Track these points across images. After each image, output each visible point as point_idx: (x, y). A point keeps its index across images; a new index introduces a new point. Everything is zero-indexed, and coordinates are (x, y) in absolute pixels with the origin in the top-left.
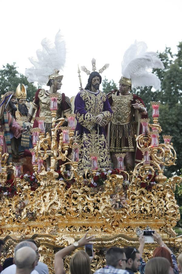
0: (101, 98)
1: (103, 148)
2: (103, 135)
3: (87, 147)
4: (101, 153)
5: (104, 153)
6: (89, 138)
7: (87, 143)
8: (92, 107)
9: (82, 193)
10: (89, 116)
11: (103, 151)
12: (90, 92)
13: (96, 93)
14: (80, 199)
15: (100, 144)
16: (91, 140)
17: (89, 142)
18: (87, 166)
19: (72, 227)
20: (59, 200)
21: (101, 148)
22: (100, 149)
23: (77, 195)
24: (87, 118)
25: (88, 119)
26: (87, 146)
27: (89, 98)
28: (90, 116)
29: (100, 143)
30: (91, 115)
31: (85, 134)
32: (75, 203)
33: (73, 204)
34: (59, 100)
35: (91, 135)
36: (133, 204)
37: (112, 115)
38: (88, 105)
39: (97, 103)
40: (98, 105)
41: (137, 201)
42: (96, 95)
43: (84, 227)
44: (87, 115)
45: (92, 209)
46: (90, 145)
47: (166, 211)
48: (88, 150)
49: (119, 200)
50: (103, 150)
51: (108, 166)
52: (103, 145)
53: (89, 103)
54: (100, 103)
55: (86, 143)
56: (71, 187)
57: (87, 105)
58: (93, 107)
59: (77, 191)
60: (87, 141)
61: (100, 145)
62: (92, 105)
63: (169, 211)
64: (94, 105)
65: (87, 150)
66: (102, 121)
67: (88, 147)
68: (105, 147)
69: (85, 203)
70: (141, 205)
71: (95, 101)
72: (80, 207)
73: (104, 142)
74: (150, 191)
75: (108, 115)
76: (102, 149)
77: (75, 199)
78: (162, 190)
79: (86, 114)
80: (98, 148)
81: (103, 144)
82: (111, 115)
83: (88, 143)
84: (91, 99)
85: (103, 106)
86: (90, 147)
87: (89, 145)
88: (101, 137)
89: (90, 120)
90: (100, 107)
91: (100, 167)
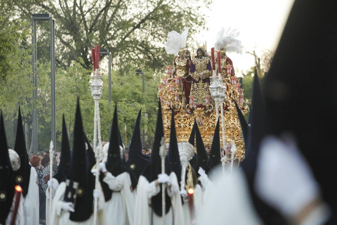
0: (204, 63)
2: (206, 83)
4: (204, 93)
6: (198, 85)
9: (184, 117)
10: (195, 74)
12: (198, 59)
13: (201, 60)
14: (182, 121)
16: (199, 86)
17: (197, 88)
18: (194, 101)
19: (179, 135)
20: (168, 121)
21: (204, 91)
23: (181, 118)
27: (197, 63)
29: (204, 88)
30: (197, 73)
31: (195, 83)
32: (179, 123)
33: (178, 123)
34: (185, 63)
35: (200, 84)
36: (214, 123)
37: (210, 72)
43: (186, 135)
45: (188, 126)
47: (229, 126)
48: (196, 93)
49: (199, 121)
54: (203, 65)
56: (178, 114)
57: (196, 67)
59: (181, 116)
61: (204, 89)
62: (198, 67)
63: (231, 127)
64: (200, 67)
65: (195, 92)
67: (196, 90)
68: (206, 90)
69: (185, 123)
71: (200, 65)
72: (182, 125)
75: (207, 73)
77: (180, 120)
78: (229, 115)
80: (203, 90)
85: (206, 67)
86: (198, 90)
87: (197, 89)
89: (196, 76)
90: (204, 67)
91: (204, 101)
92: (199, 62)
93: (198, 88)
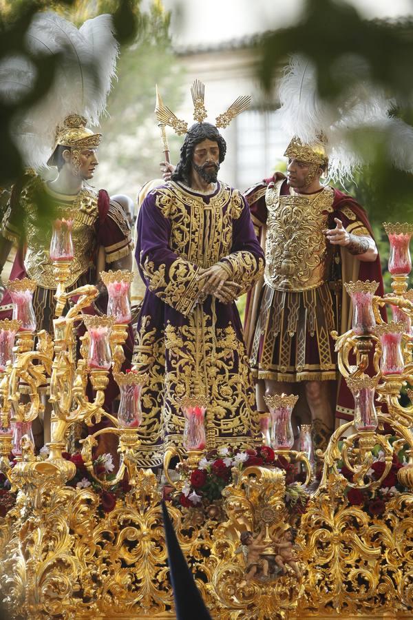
0: (225, 210)
1: (230, 371)
2: (230, 330)
3: (175, 369)
4: (224, 388)
5: (234, 389)
6: (185, 339)
7: (175, 358)
8: (193, 240)
9: (153, 527)
10: (182, 269)
11: (230, 383)
12: (188, 189)
13: (208, 193)
15: (222, 359)
16: (190, 346)
17: (182, 354)
20: (75, 551)
21: (222, 371)
22: (220, 377)
23: (138, 532)
24: (175, 277)
25: (179, 279)
26: (177, 366)
27: (184, 211)
28: (188, 269)
29: (221, 355)
30: (191, 267)
31: (169, 328)
32: (130, 559)
33: (124, 564)
34: (90, 215)
35: (193, 330)
38: (182, 232)
39: (210, 227)
40: (212, 231)
41: (336, 549)
42: (206, 199)
44: (177, 268)
46: (187, 364)
48: (181, 382)
49: (271, 551)
50: (230, 377)
51: (245, 431)
52: (231, 363)
53: (184, 228)
54: (220, 225)
55: (173, 358)
56: (118, 507)
57: (177, 233)
58: (196, 240)
59: (138, 519)
60: (176, 350)
61: (220, 363)
62: (193, 233)
64: (202, 231)
65: (176, 381)
66: (225, 284)
67: (181, 370)
68: (235, 370)
69: (161, 559)
70: (349, 562)
71: (202, 221)
72: (145, 573)
73: (235, 352)
74: (380, 517)
75: (247, 267)
76: (227, 374)
77: (131, 545)
79: (175, 264)
80: (213, 371)
81: (231, 359)
82: (255, 266)
83: (181, 358)
84: (189, 213)
85: (229, 235)
86: (187, 369)
87: (182, 362)
88: (225, 334)
89: (187, 283)
90: (221, 237)
91: (221, 435)
92: (195, 203)
93: (186, 357)
